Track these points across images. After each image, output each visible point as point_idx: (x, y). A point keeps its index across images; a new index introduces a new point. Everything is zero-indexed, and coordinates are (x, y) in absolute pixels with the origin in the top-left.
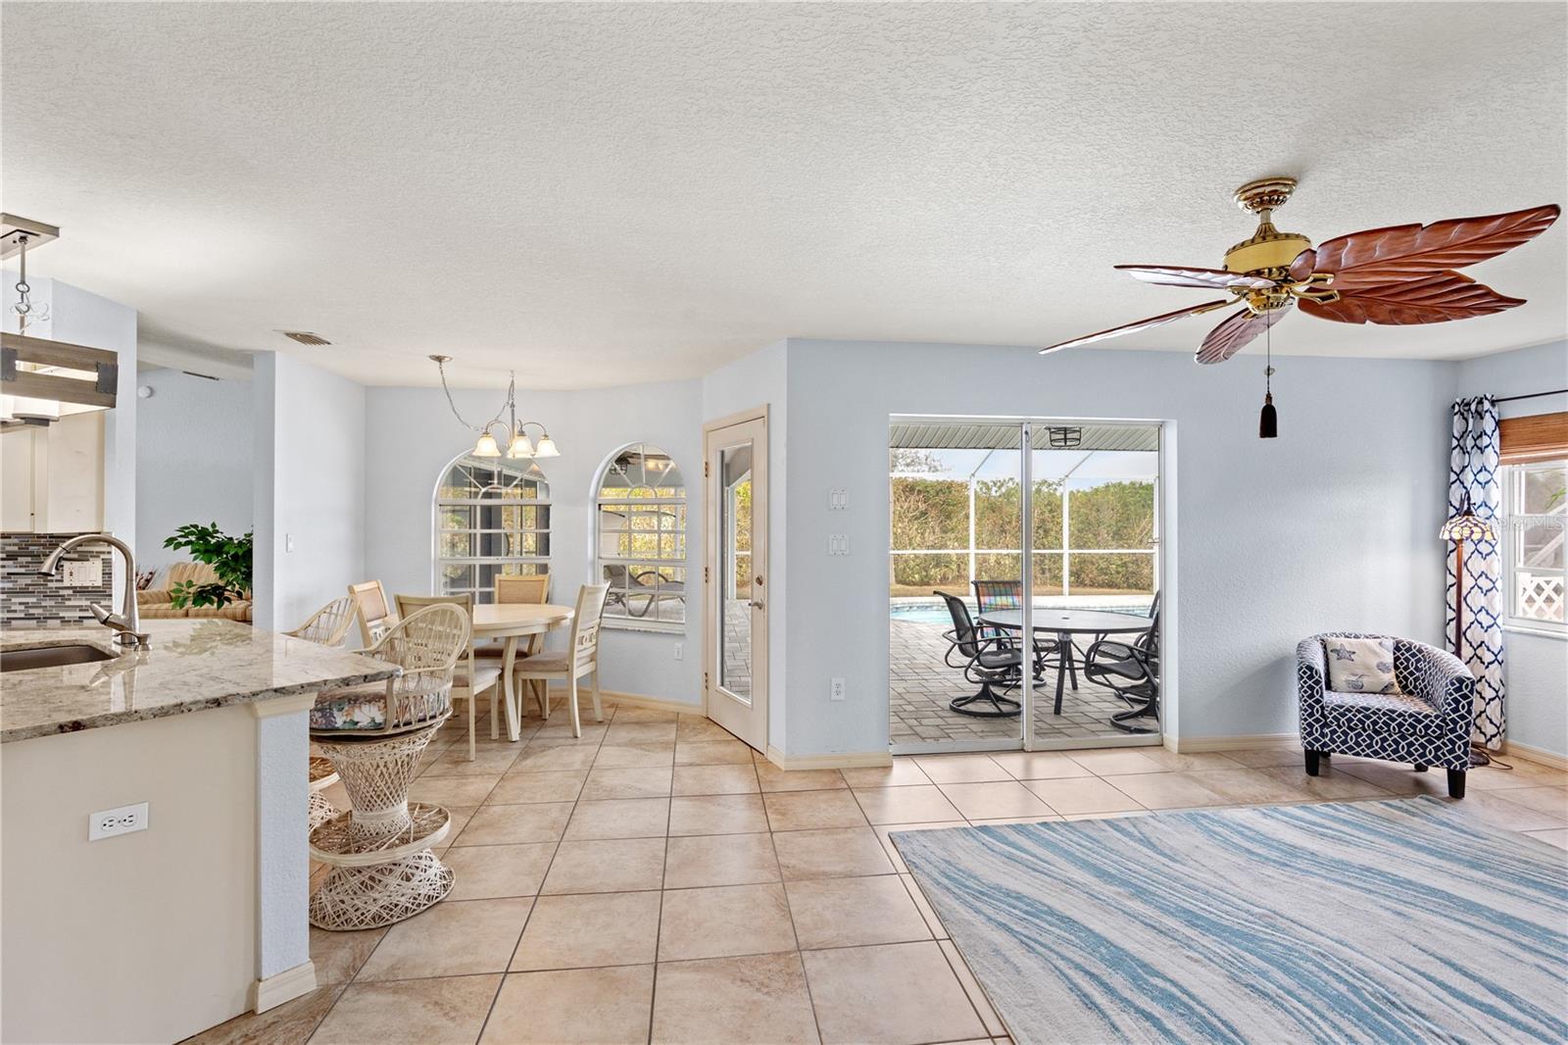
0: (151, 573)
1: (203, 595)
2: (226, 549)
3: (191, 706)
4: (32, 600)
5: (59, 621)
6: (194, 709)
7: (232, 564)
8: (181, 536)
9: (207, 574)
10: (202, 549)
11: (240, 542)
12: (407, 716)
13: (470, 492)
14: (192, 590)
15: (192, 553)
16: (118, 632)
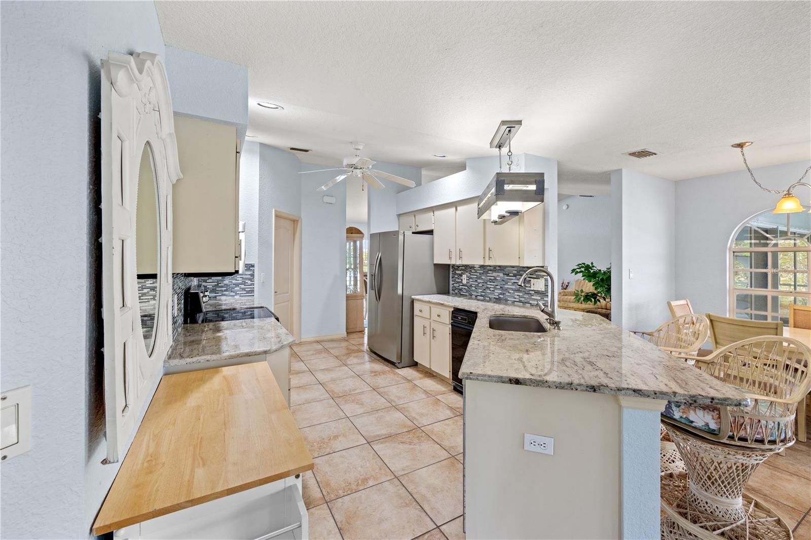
0: (568, 283)
1: (588, 297)
2: (598, 275)
3: (578, 387)
4: (521, 294)
5: (529, 305)
6: (579, 390)
7: (601, 283)
8: (578, 268)
9: (589, 287)
10: (587, 275)
11: (604, 272)
12: (742, 433)
13: (751, 243)
14: (583, 294)
15: (583, 276)
16: (548, 317)
